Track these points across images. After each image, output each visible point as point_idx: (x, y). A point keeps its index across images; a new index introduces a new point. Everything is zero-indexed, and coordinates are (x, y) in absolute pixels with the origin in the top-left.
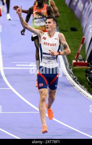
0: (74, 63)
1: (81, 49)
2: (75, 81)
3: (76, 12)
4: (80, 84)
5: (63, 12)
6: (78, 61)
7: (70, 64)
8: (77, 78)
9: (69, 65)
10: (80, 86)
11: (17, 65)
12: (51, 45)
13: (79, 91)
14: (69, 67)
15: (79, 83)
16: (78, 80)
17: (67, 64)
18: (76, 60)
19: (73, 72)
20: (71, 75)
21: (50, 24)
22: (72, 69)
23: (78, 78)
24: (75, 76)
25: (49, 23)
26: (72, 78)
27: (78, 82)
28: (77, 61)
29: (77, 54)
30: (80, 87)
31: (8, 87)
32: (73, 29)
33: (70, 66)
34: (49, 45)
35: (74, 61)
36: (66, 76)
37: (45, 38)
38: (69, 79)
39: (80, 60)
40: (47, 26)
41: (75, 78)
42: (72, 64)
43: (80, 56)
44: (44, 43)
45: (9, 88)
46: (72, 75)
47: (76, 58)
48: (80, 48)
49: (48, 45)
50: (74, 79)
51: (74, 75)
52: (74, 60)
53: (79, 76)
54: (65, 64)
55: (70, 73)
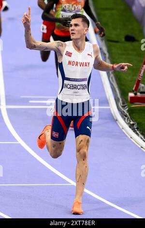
0: (131, 98)
1: (143, 73)
2: (132, 129)
3: (134, 8)
4: (142, 134)
5: (112, 9)
6: (139, 94)
7: (124, 100)
8: (136, 124)
9: (122, 100)
10: (142, 138)
11: (31, 102)
12: (82, 64)
13: (140, 147)
14: (122, 105)
15: (139, 134)
16: (137, 128)
17: (119, 99)
18: (135, 92)
19: (129, 114)
20: (126, 118)
21: (77, 28)
22: (127, 109)
23: (138, 124)
24: (133, 121)
25: (76, 25)
26: (128, 124)
27: (138, 132)
28: (136, 94)
29: (136, 82)
30: (142, 140)
31: (15, 140)
32: (130, 39)
33: (123, 103)
34: (79, 65)
35: (131, 95)
36: (117, 120)
37: (69, 54)
38: (122, 126)
39: (141, 93)
40: (73, 32)
41: (133, 124)
42: (127, 100)
43: (142, 85)
44: (70, 63)
45: (17, 141)
46: (128, 118)
47: (134, 89)
48: (141, 71)
49: (77, 64)
50: (131, 126)
51: (131, 119)
52: (131, 92)
53: (141, 121)
54: (115, 99)
55: (123, 115)
